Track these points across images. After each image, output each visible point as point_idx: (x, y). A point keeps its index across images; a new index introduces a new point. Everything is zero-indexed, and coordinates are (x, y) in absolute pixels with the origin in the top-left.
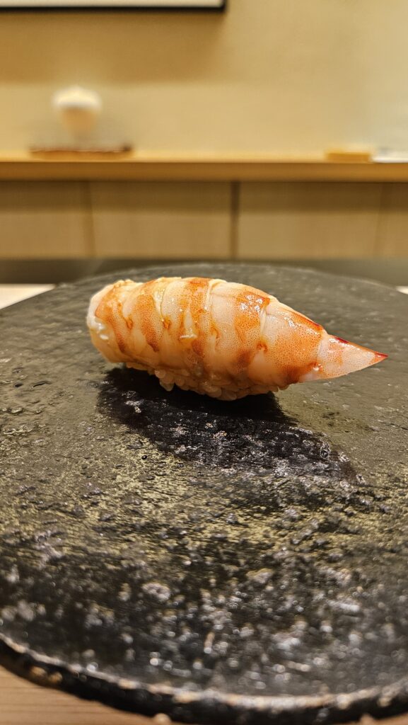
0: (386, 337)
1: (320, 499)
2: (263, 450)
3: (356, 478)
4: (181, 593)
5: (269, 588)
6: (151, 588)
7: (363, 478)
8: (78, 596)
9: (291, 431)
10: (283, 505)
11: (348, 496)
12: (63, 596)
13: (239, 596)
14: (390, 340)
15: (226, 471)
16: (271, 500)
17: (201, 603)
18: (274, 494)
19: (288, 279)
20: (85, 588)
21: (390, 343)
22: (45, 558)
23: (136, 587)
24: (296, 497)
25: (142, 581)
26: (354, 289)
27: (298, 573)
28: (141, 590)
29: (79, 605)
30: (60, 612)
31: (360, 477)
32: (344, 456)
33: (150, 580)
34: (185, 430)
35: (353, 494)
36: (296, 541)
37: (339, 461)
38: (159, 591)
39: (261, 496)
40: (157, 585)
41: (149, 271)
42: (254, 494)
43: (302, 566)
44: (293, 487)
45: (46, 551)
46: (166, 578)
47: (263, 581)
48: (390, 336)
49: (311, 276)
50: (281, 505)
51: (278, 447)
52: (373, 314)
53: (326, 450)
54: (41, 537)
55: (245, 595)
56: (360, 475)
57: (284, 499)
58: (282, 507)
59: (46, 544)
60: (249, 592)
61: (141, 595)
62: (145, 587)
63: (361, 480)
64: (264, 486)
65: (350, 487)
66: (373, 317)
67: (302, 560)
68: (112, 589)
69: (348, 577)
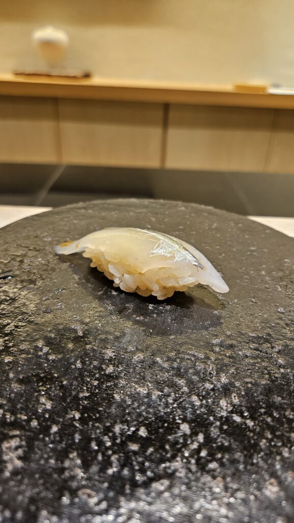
0: (261, 271)
1: (205, 416)
2: (168, 371)
3: (231, 398)
4: (106, 498)
5: (167, 494)
6: (84, 494)
7: (236, 398)
8: (32, 500)
9: (189, 354)
10: (180, 422)
11: (224, 414)
12: (22, 501)
13: (144, 501)
14: (263, 273)
15: (141, 389)
16: (171, 416)
17: (118, 507)
18: (174, 411)
19: (193, 215)
20: (38, 494)
21: (263, 275)
22: (10, 467)
23: (74, 493)
24: (189, 415)
25: (78, 489)
26: (240, 225)
27: (186, 481)
28: (77, 496)
29: (33, 508)
30: (19, 515)
31: (235, 397)
32: (225, 377)
33: (84, 487)
34: (114, 352)
35: (229, 412)
36: (187, 454)
37: (221, 382)
38: (89, 496)
39: (165, 413)
40: (88, 491)
41: (93, 204)
42: (160, 411)
43: (190, 475)
44: (187, 406)
45: (11, 460)
46: (94, 485)
47: (162, 488)
48: (263, 269)
49: (210, 213)
50: (178, 421)
51: (179, 369)
52: (253, 248)
53: (212, 373)
54: (7, 448)
55: (149, 499)
56: (235, 395)
57: (181, 417)
58: (179, 424)
59: (11, 454)
60: (152, 498)
61: (77, 500)
62: (80, 493)
63: (235, 399)
64: (167, 404)
65: (227, 406)
66: (253, 251)
67: (190, 470)
68: (57, 495)
69: (221, 485)
